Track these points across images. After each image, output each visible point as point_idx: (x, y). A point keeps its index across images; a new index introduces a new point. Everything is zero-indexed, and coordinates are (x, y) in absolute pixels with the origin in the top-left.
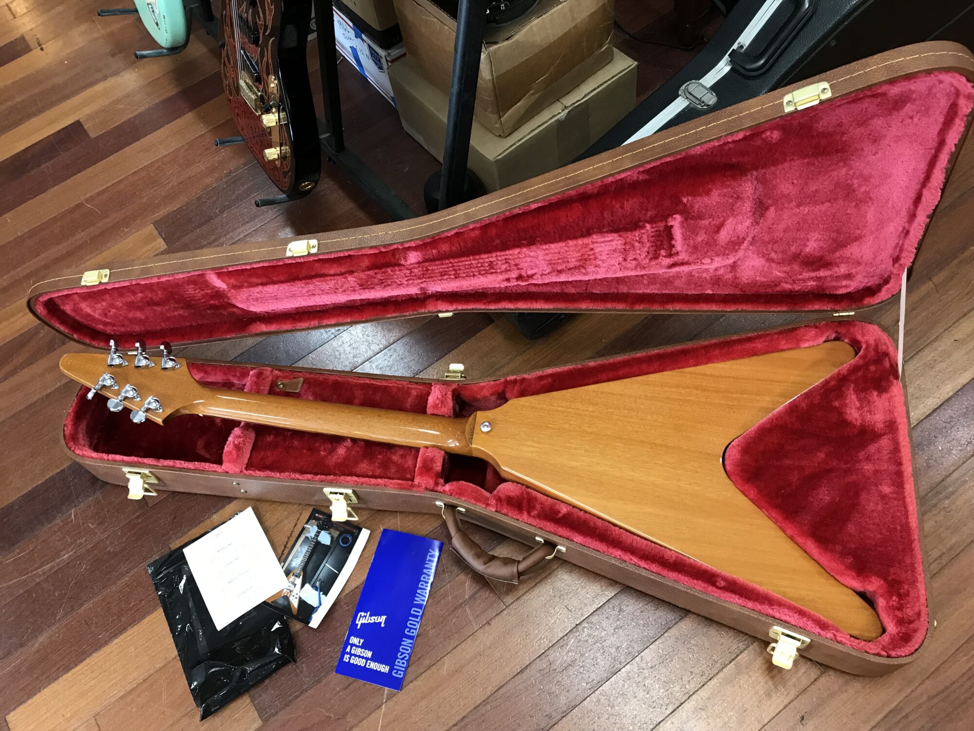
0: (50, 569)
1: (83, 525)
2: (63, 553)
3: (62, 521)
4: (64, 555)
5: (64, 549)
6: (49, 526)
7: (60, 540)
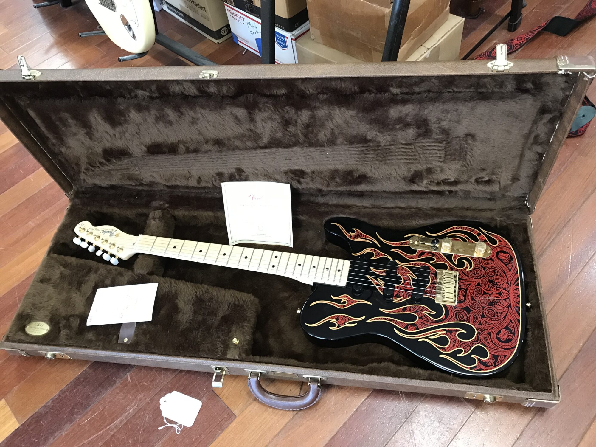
0: (121, 422)
1: (139, 384)
2: (128, 408)
3: (121, 384)
4: (129, 409)
5: (128, 405)
6: (112, 389)
7: (124, 399)
